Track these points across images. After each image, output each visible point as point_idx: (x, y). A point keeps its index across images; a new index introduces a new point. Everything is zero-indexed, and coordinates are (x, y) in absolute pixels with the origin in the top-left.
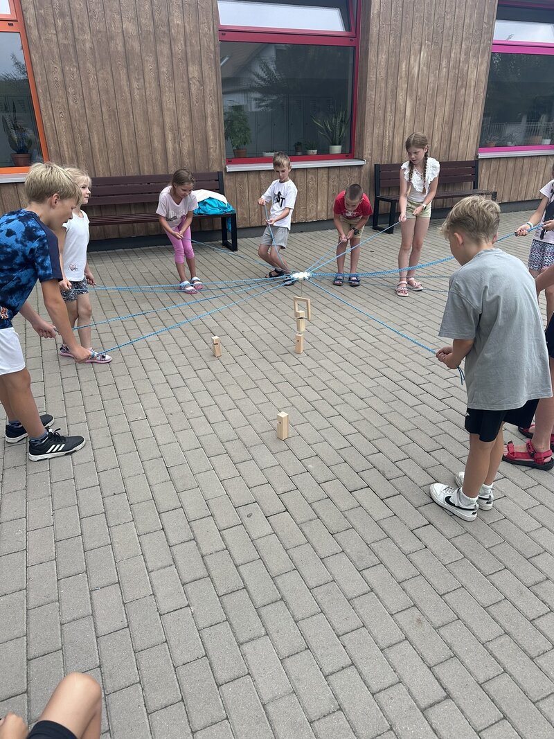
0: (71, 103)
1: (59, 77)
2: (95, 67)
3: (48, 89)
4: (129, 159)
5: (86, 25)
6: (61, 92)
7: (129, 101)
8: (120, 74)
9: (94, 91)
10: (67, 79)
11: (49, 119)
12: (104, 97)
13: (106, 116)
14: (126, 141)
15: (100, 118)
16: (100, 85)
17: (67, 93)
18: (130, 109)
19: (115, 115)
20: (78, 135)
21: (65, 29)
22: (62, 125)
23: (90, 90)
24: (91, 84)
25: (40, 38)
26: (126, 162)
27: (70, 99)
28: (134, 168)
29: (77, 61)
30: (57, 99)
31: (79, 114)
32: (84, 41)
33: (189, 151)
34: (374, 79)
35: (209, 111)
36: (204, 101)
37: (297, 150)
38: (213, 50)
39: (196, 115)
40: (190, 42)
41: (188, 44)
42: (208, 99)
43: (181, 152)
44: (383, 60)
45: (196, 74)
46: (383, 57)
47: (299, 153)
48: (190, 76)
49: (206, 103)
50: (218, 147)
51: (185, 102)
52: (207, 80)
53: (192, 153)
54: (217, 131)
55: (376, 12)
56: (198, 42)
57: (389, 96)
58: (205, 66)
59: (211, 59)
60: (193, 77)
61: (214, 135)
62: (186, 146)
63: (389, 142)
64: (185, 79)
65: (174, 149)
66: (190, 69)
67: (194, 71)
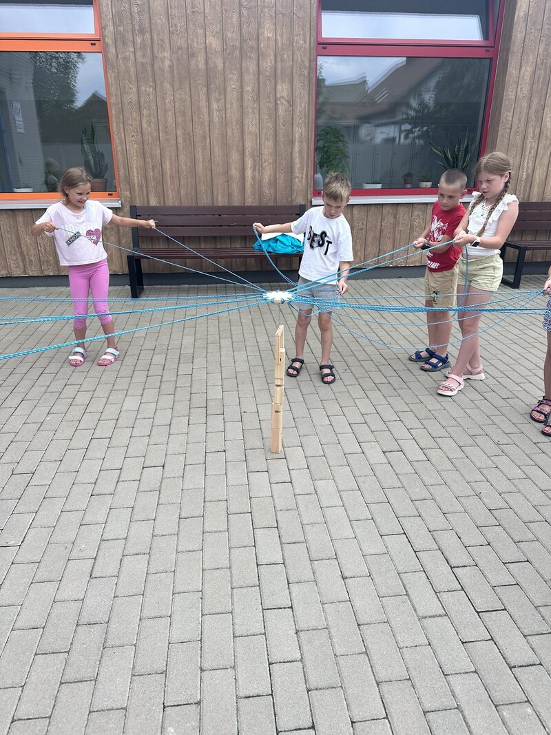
0: (145, 125)
1: (134, 97)
2: (173, 86)
3: (122, 111)
4: (202, 188)
5: (167, 41)
6: (135, 115)
7: (207, 124)
8: (199, 93)
9: (169, 113)
10: (142, 100)
11: (121, 142)
12: (180, 120)
13: (180, 140)
14: (200, 167)
15: (175, 142)
16: (177, 106)
17: (141, 115)
18: (207, 132)
19: (190, 139)
20: (149, 160)
21: (143, 46)
22: (133, 149)
23: (166, 111)
24: (168, 105)
25: (117, 56)
26: (198, 191)
27: (144, 120)
28: (207, 198)
29: (154, 82)
30: (130, 122)
31: (152, 138)
32: (163, 60)
33: (270, 180)
34: (513, 97)
35: (297, 135)
36: (292, 124)
37: (406, 183)
38: (308, 65)
39: (281, 139)
40: (281, 58)
41: (279, 59)
42: (297, 121)
43: (260, 181)
44: (527, 73)
45: (285, 94)
46: (527, 70)
47: (408, 186)
48: (279, 95)
49: (294, 126)
50: (304, 176)
51: (270, 125)
52: (298, 100)
53: (274, 183)
54: (306, 158)
55: (522, 14)
56: (291, 57)
57: (533, 117)
58: (297, 84)
59: (304, 76)
60: (282, 97)
61: (301, 162)
62: (267, 175)
63: (528, 175)
64: (272, 99)
65: (254, 178)
66: (279, 87)
67: (283, 89)
